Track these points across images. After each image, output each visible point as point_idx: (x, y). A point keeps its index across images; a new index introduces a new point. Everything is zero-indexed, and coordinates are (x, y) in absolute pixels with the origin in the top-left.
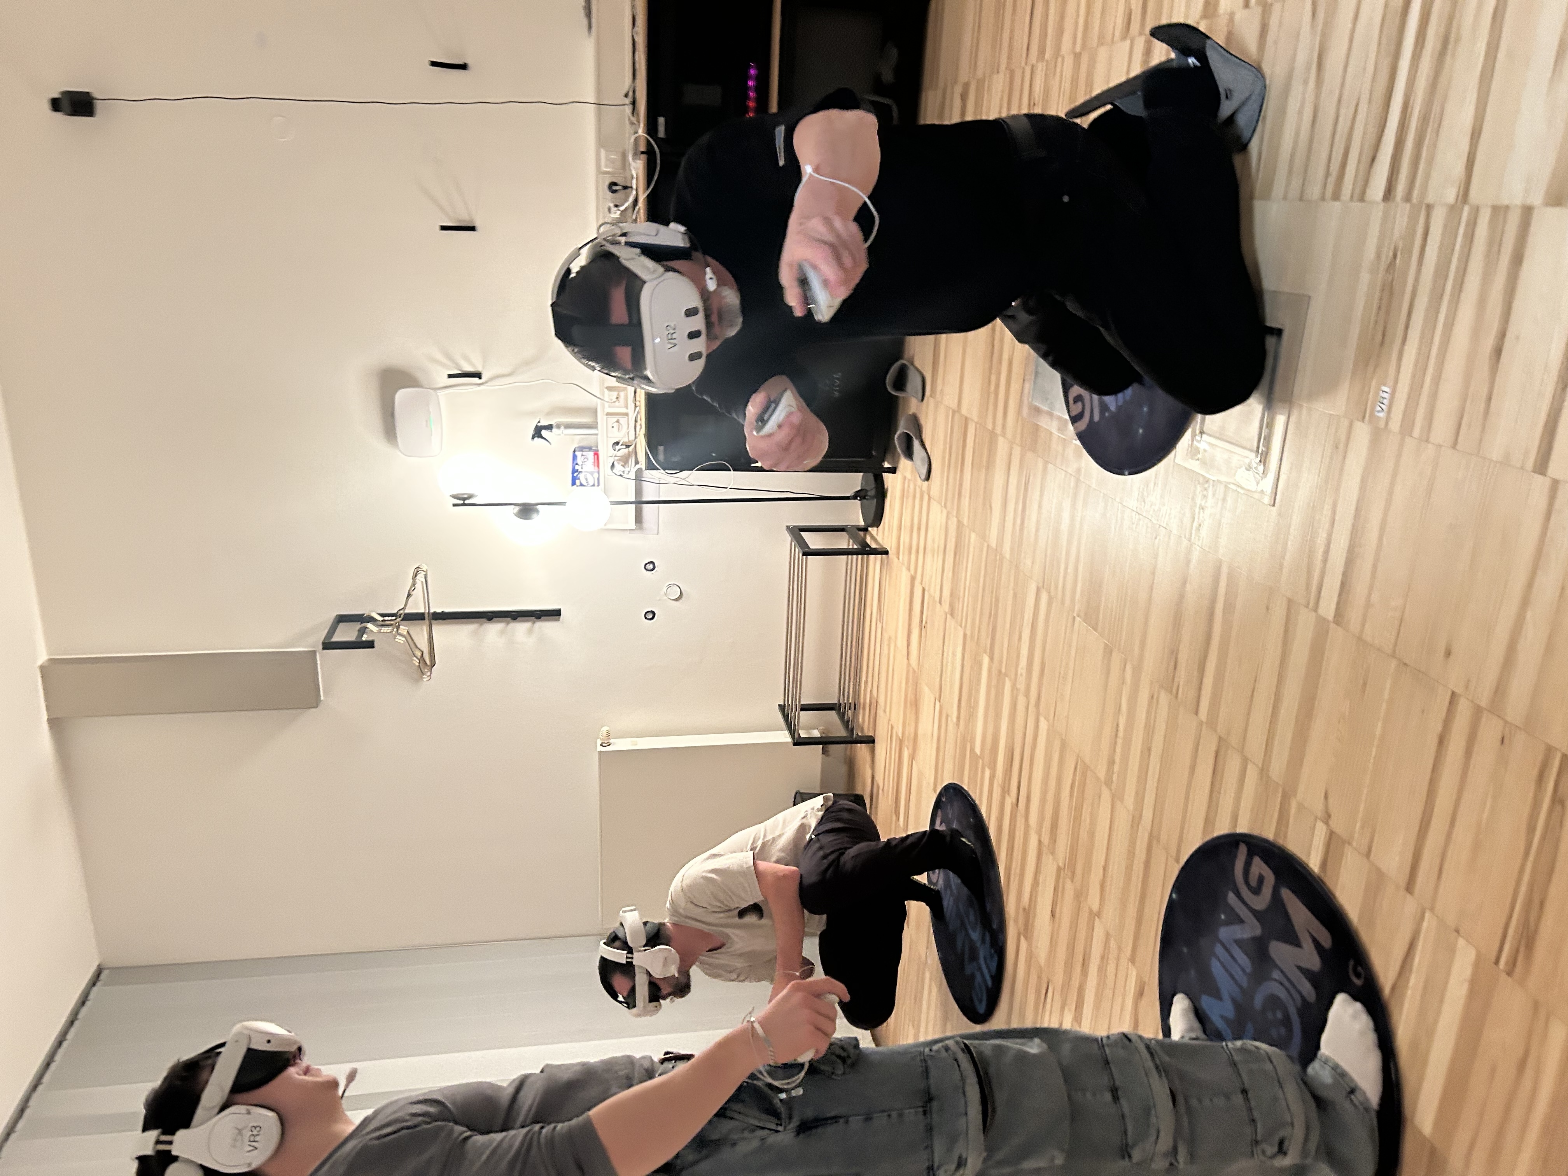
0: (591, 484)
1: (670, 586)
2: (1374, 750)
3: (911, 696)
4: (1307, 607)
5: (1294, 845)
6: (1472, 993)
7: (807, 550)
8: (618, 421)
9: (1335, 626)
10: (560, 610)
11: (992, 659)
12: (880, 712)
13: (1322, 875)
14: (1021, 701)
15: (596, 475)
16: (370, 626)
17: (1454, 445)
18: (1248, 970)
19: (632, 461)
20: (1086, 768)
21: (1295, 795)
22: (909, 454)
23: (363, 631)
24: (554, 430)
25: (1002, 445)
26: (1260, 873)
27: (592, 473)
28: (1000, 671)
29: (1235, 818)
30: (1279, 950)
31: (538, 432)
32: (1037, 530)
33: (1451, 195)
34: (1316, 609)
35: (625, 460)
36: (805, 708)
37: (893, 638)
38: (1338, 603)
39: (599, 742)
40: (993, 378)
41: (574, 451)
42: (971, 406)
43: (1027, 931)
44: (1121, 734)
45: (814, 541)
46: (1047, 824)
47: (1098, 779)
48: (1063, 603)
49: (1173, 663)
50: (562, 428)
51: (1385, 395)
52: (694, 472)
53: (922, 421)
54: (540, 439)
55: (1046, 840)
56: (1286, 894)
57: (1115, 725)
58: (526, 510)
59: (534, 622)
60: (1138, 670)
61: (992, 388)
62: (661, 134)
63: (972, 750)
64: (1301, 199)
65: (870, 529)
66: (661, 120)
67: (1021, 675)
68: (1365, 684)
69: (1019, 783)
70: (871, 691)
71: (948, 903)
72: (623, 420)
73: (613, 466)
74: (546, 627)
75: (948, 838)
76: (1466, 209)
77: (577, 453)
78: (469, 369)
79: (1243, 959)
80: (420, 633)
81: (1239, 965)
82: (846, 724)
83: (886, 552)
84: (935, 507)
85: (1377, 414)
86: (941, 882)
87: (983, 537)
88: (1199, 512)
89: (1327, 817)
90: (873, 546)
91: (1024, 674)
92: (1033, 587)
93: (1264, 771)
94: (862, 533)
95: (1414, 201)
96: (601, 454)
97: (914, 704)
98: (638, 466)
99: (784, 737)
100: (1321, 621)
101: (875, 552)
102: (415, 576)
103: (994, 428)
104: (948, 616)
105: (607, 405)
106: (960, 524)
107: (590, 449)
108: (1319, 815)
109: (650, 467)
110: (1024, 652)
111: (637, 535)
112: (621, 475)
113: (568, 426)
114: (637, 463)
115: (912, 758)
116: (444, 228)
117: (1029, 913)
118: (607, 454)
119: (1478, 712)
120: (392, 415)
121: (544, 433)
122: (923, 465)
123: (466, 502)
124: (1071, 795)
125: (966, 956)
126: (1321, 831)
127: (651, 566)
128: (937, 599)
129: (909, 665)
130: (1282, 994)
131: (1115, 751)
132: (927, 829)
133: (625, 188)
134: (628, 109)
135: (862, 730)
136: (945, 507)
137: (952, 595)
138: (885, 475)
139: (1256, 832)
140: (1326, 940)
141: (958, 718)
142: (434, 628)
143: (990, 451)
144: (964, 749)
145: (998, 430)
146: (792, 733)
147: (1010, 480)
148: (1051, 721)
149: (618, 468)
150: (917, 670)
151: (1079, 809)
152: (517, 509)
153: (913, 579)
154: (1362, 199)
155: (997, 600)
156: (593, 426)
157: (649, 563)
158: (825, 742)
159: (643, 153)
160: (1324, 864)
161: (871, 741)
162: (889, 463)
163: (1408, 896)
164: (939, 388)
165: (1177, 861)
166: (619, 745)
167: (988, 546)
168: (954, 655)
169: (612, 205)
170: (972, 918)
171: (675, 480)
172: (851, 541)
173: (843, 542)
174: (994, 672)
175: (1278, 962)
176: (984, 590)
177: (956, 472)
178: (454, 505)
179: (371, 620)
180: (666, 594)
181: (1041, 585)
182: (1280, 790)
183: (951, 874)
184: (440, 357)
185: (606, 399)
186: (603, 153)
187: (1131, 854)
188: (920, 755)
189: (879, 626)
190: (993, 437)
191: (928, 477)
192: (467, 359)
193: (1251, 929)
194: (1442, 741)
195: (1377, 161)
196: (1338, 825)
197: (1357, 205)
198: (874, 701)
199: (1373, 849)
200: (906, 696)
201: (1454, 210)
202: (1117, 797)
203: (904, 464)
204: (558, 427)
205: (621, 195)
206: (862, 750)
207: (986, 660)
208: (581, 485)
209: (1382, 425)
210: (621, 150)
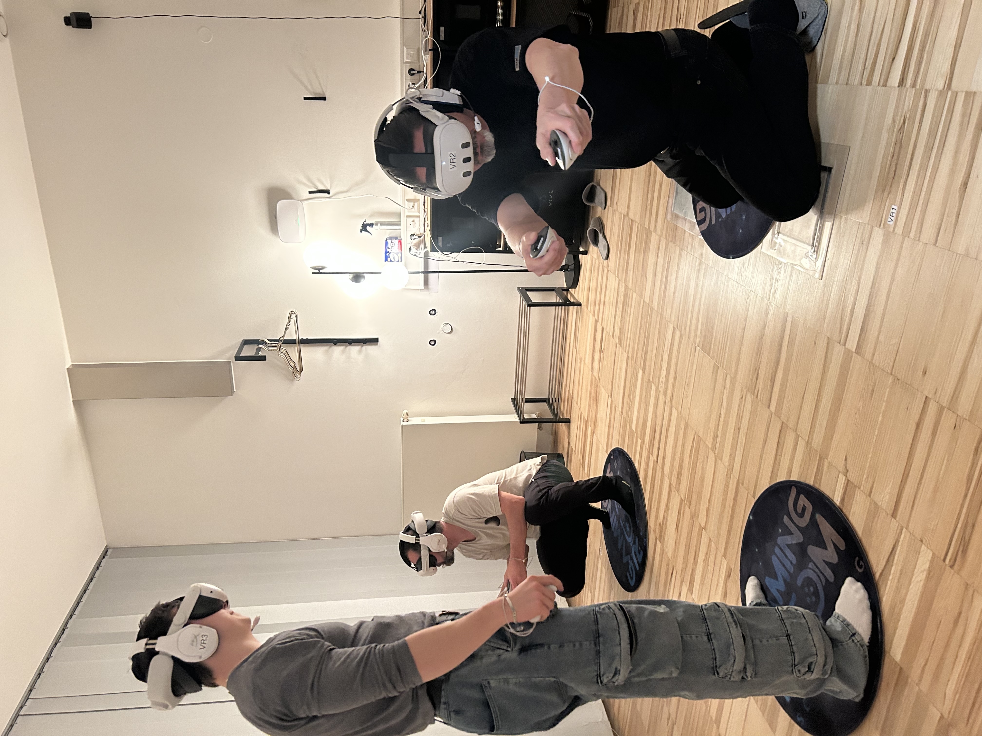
0: (397, 260)
1: (445, 324)
2: (877, 430)
3: (593, 394)
4: (840, 343)
5: (825, 488)
6: (928, 578)
7: (530, 303)
8: (413, 221)
9: (856, 355)
10: (378, 339)
11: (644, 372)
12: (574, 403)
13: (841, 507)
14: (662, 398)
15: (400, 255)
16: (263, 346)
17: (935, 244)
18: (794, 562)
19: (422, 246)
20: (700, 440)
21: (827, 459)
22: (596, 242)
23: (259, 350)
24: (374, 226)
25: (654, 238)
26: (804, 505)
27: (397, 254)
28: (649, 380)
29: (790, 472)
30: (813, 551)
31: (364, 228)
32: (674, 292)
33: (940, 84)
34: (845, 344)
35: (418, 246)
36: (528, 401)
37: (583, 358)
38: (859, 340)
39: (402, 419)
40: (649, 195)
41: (387, 240)
42: (635, 213)
43: (661, 537)
44: (722, 419)
45: (535, 297)
46: (675, 474)
47: (707, 446)
48: (689, 338)
49: (755, 376)
50: (379, 225)
51: (894, 211)
52: (461, 253)
53: (605, 222)
54: (365, 232)
55: (674, 482)
56: (819, 518)
57: (719, 413)
58: (357, 277)
59: (362, 346)
60: (734, 380)
61: (649, 202)
62: (442, 37)
63: (630, 427)
64: (847, 84)
65: (570, 290)
66: (442, 29)
67: (662, 382)
68: (873, 390)
69: (659, 448)
70: (569, 391)
71: (613, 520)
72: (417, 220)
73: (410, 249)
74: (369, 349)
75: (614, 481)
76: (950, 93)
77: (388, 241)
78: (321, 187)
79: (792, 557)
80: (293, 351)
81: (789, 560)
82: (553, 410)
83: (580, 305)
84: (611, 276)
85: (889, 223)
86: (609, 507)
87: (641, 296)
88: (775, 283)
89: (846, 472)
90: (572, 300)
91: (664, 382)
92: (671, 328)
93: (808, 443)
94: (565, 292)
95: (918, 87)
96: (402, 241)
97: (596, 399)
98: (426, 250)
99: (515, 418)
100: (848, 352)
101: (573, 304)
102: (290, 317)
103: (649, 227)
104: (618, 345)
105: (406, 210)
106: (626, 287)
107: (396, 238)
108: (841, 470)
109: (433, 250)
110: (664, 368)
111: (425, 292)
112: (415, 255)
113: (382, 224)
114: (425, 247)
115: (593, 432)
116: (305, 98)
117: (662, 527)
118: (407, 242)
119: (941, 409)
120: (276, 217)
121: (368, 228)
122: (604, 249)
123: (321, 271)
124: (690, 456)
125: (624, 552)
126: (842, 480)
127: (434, 312)
128: (611, 334)
129: (592, 375)
130: (815, 578)
131: (718, 430)
132: (602, 475)
133: (419, 72)
134: (421, 21)
135: (563, 414)
136: (618, 276)
137: (620, 332)
138: (580, 256)
139: (802, 480)
140: (842, 545)
141: (622, 408)
142: (302, 349)
143: (646, 241)
144: (625, 427)
145: (652, 228)
146: (520, 416)
147: (659, 260)
148: (679, 412)
149: (414, 250)
150: (597, 378)
151: (695, 465)
152: (351, 276)
153: (596, 321)
154: (885, 85)
155: (648, 336)
156: (399, 224)
157: (433, 310)
158: (539, 422)
159: (430, 50)
160: (843, 500)
161: (568, 421)
162: (583, 248)
163: (893, 519)
164: (616, 200)
165: (754, 497)
166: (414, 421)
167: (644, 301)
168: (621, 369)
169: (411, 83)
170: (628, 529)
171: (449, 259)
172: (558, 297)
173: (553, 298)
174: (646, 380)
175: (812, 558)
176: (640, 329)
177: (625, 254)
178: (313, 273)
179: (264, 343)
180: (442, 329)
181: (675, 327)
182: (818, 455)
183: (616, 502)
184: (305, 181)
185: (406, 207)
186: (405, 49)
187: (726, 492)
188: (598, 431)
189: (575, 350)
190: (648, 233)
191: (607, 257)
192: (320, 181)
193: (797, 538)
194: (918, 425)
195: (895, 60)
196: (852, 476)
197: (881, 88)
198: (570, 397)
199: (873, 490)
200: (590, 394)
201: (942, 93)
202: (718, 458)
203: (592, 248)
204: (377, 224)
205: (416, 76)
206: (562, 427)
207: (640, 372)
208: (391, 261)
209: (891, 230)
210: (417, 48)
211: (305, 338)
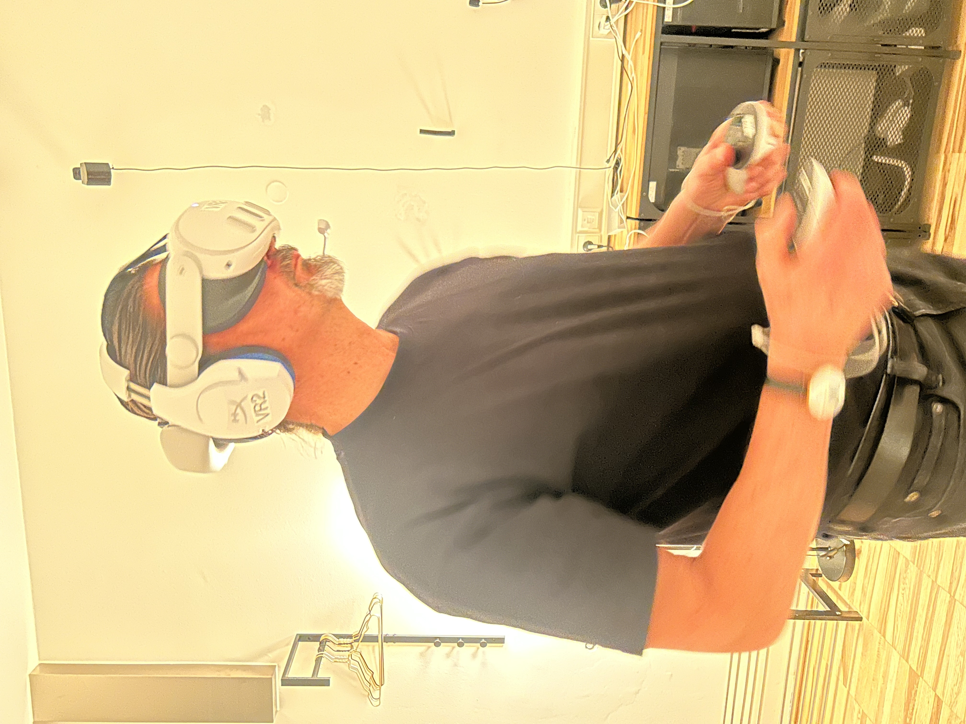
23: (319, 660)
59: (478, 649)
66: (653, 185)
74: (490, 653)
80: (371, 654)
83: (860, 619)
90: (842, 608)
101: (847, 617)
133: (600, 246)
142: (386, 650)
179: (328, 640)
186: (580, 212)
210: (599, 210)
211: (391, 634)
